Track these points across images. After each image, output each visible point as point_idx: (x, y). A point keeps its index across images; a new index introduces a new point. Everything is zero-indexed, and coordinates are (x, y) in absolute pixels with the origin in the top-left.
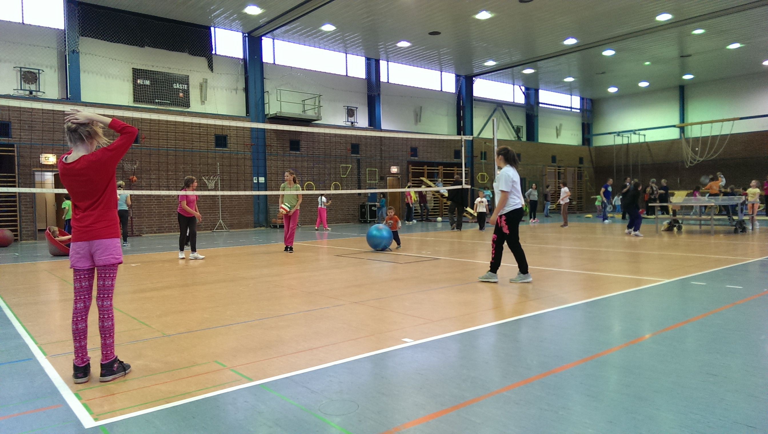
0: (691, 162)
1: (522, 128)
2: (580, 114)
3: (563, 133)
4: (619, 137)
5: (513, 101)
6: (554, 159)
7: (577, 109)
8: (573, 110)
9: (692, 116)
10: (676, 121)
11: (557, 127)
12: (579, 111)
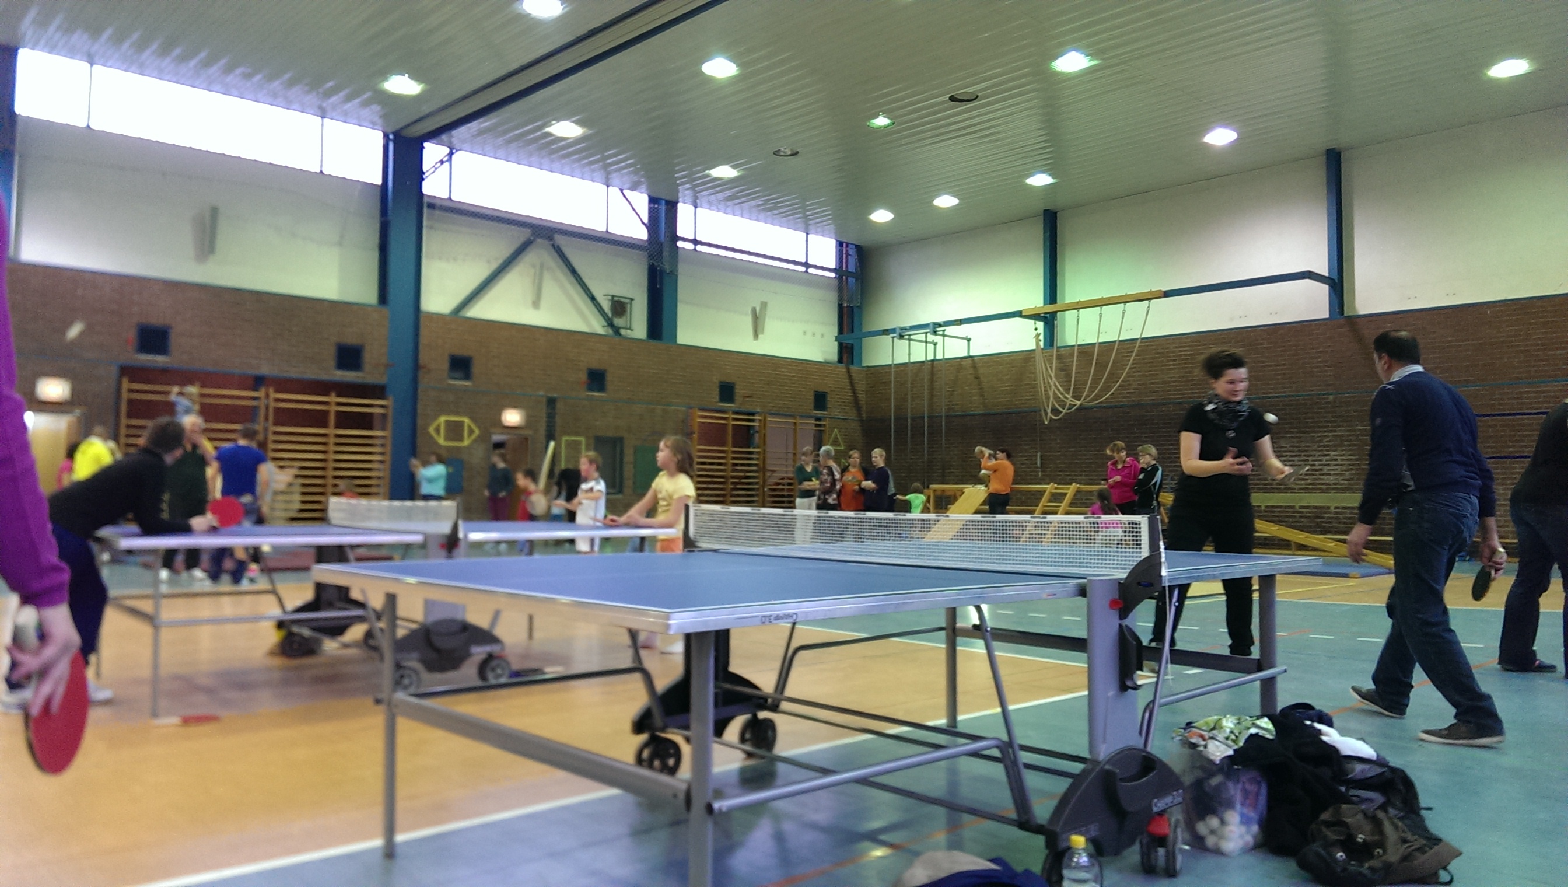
0: (1055, 411)
1: (631, 304)
2: (836, 282)
3: (771, 325)
4: (902, 341)
5: (605, 230)
6: (727, 391)
7: (830, 270)
8: (811, 271)
9: (1072, 290)
10: (1034, 298)
11: (754, 310)
12: (833, 275)
